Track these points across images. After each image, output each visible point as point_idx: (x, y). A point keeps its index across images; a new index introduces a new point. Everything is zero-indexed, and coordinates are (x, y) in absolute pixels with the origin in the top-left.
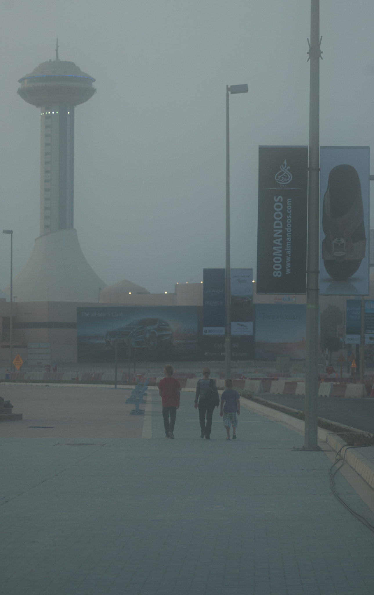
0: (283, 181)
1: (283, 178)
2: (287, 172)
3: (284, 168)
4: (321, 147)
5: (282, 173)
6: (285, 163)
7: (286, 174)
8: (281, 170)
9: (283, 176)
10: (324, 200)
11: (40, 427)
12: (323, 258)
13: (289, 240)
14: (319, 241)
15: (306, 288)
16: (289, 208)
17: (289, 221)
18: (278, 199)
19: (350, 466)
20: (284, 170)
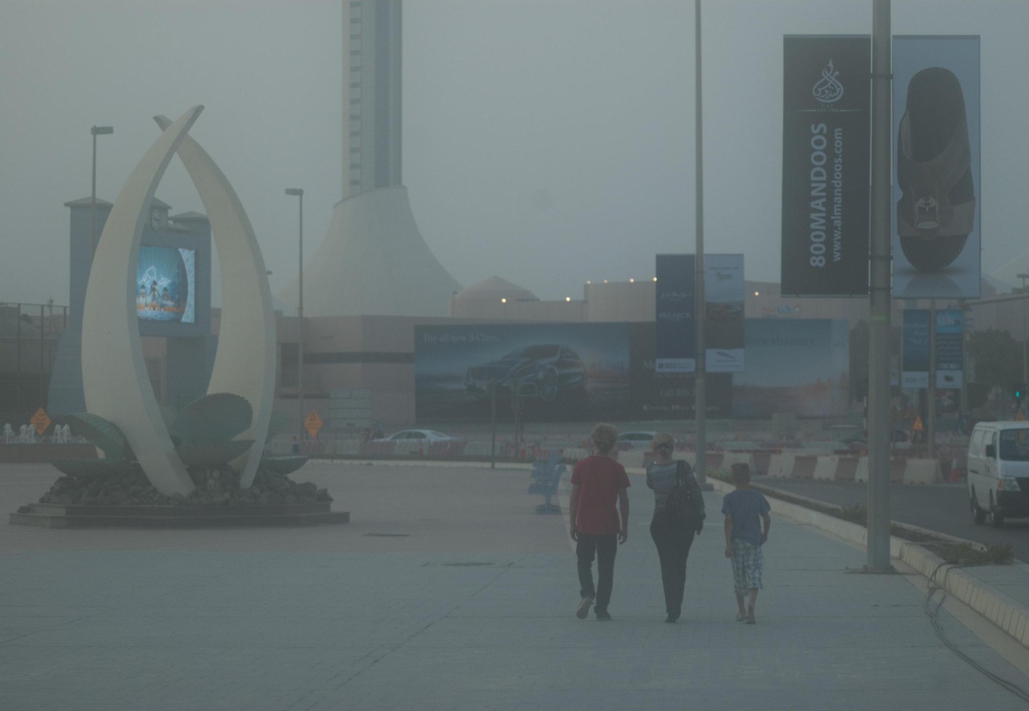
0: (827, 98)
1: (826, 91)
2: (834, 82)
3: (828, 75)
4: (893, 36)
5: (826, 82)
6: (831, 65)
7: (832, 85)
8: (823, 78)
9: (827, 89)
10: (900, 129)
11: (385, 535)
12: (899, 233)
13: (838, 202)
14: (892, 203)
15: (869, 285)
16: (838, 143)
17: (838, 168)
18: (818, 130)
19: (959, 600)
20: (829, 78)
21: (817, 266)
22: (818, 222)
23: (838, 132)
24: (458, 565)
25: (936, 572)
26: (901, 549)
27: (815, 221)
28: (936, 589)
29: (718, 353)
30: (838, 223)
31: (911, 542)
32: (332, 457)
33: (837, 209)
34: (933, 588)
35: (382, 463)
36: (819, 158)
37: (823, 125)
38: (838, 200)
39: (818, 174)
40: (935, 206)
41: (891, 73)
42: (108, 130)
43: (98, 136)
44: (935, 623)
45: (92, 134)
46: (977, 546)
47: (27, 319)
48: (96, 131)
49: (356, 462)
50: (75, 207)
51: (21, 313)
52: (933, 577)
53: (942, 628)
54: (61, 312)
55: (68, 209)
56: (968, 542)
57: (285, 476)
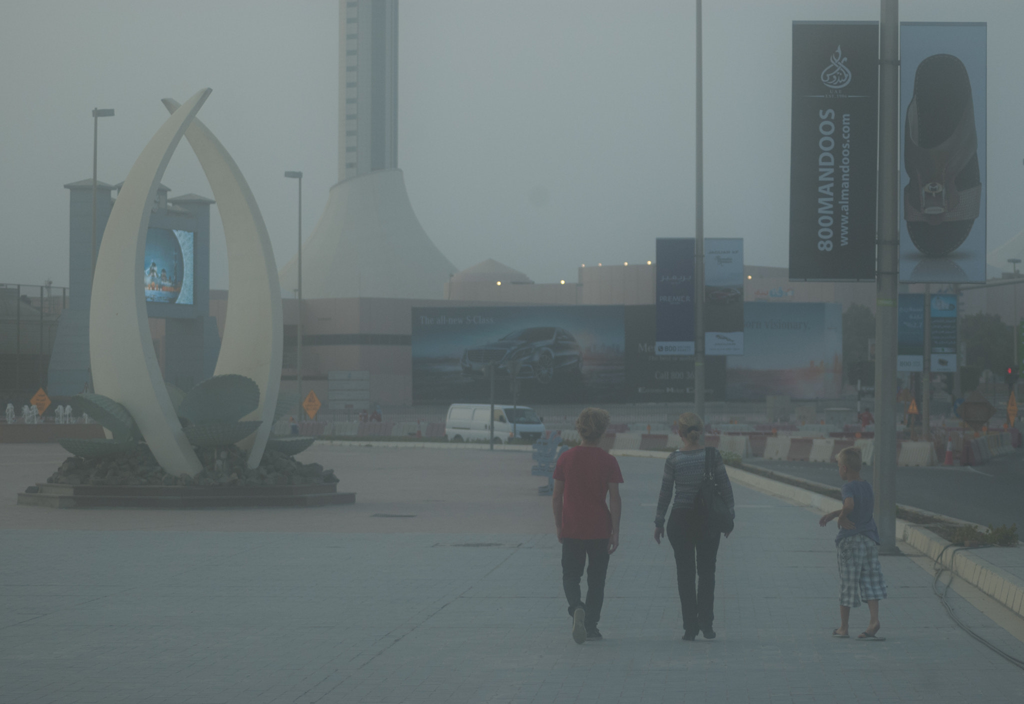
0: (835, 84)
1: (835, 77)
2: (842, 68)
3: (837, 61)
4: (901, 23)
5: (834, 68)
6: (839, 51)
7: (840, 71)
8: (831, 63)
9: (835, 74)
10: (907, 115)
11: (392, 516)
12: (905, 218)
13: (846, 187)
14: (899, 188)
15: (876, 270)
16: (846, 129)
17: (846, 153)
18: (826, 115)
19: (967, 581)
20: (837, 64)
21: (825, 250)
22: (825, 207)
23: (846, 117)
24: (468, 545)
25: (941, 554)
26: (905, 531)
27: (823, 206)
28: (943, 570)
29: (718, 336)
30: (845, 208)
31: (914, 524)
32: (332, 438)
33: (844, 194)
34: (939, 570)
35: (382, 444)
36: (827, 144)
37: (830, 111)
38: (846, 185)
39: (826, 159)
40: (942, 192)
41: (899, 59)
42: (110, 113)
43: (99, 118)
44: (946, 604)
45: (93, 116)
46: (983, 529)
47: (26, 299)
48: (98, 113)
49: (356, 443)
50: (74, 189)
51: (21, 295)
52: (940, 559)
53: (953, 609)
54: (61, 293)
55: (68, 191)
56: (973, 525)
57: (291, 456)
